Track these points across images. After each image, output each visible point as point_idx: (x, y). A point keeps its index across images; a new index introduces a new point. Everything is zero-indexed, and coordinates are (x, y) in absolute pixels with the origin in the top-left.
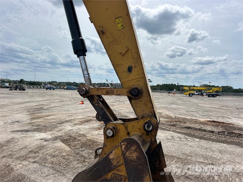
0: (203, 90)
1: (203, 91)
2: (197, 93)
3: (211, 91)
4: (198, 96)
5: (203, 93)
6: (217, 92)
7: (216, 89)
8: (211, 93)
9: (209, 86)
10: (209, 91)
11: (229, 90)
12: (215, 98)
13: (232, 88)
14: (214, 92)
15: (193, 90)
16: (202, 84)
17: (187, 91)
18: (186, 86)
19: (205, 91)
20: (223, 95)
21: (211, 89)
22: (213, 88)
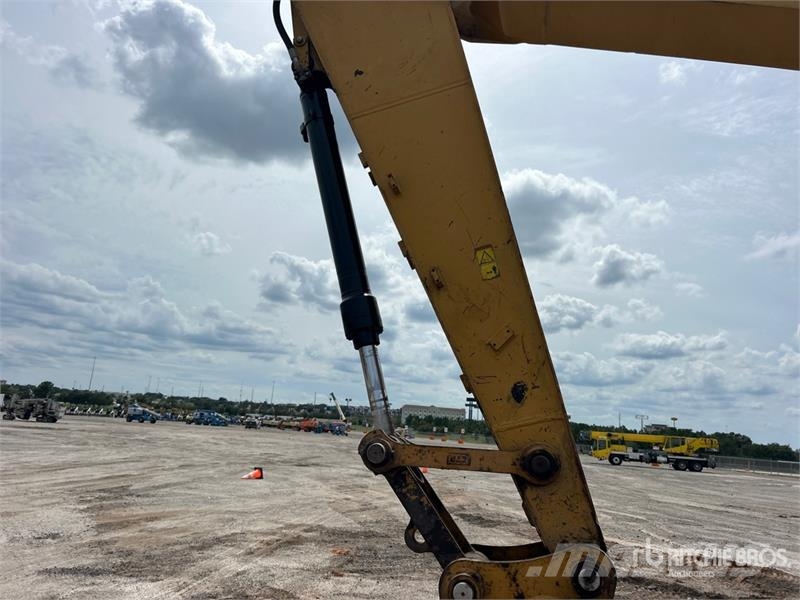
0: (657, 444)
1: (655, 448)
2: (637, 456)
3: (683, 449)
4: (639, 464)
5: (656, 455)
6: (701, 451)
7: (698, 444)
8: (682, 454)
9: (673, 429)
10: (677, 450)
11: (740, 446)
12: (697, 474)
13: (749, 440)
14: (696, 452)
15: (623, 442)
16: (647, 423)
17: (602, 445)
18: (595, 428)
19: (661, 449)
20: (724, 464)
21: (683, 444)
22: (688, 440)
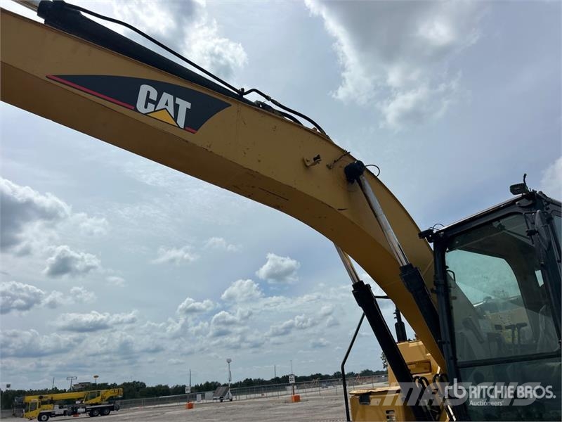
0: (79, 399)
1: (77, 402)
2: (62, 411)
3: (98, 400)
4: (63, 417)
5: (77, 408)
6: (111, 399)
7: (108, 393)
8: (97, 404)
9: (94, 385)
10: (94, 401)
11: (138, 391)
12: (106, 417)
13: (144, 385)
14: (107, 400)
15: (52, 402)
16: (75, 382)
17: (34, 406)
18: (31, 393)
19: (82, 402)
20: (125, 405)
21: (99, 395)
22: (102, 392)
